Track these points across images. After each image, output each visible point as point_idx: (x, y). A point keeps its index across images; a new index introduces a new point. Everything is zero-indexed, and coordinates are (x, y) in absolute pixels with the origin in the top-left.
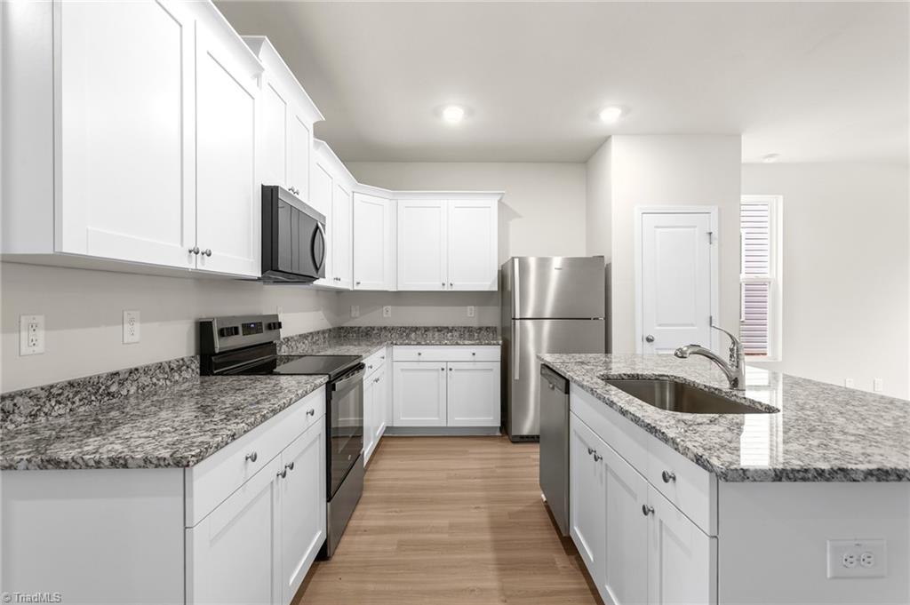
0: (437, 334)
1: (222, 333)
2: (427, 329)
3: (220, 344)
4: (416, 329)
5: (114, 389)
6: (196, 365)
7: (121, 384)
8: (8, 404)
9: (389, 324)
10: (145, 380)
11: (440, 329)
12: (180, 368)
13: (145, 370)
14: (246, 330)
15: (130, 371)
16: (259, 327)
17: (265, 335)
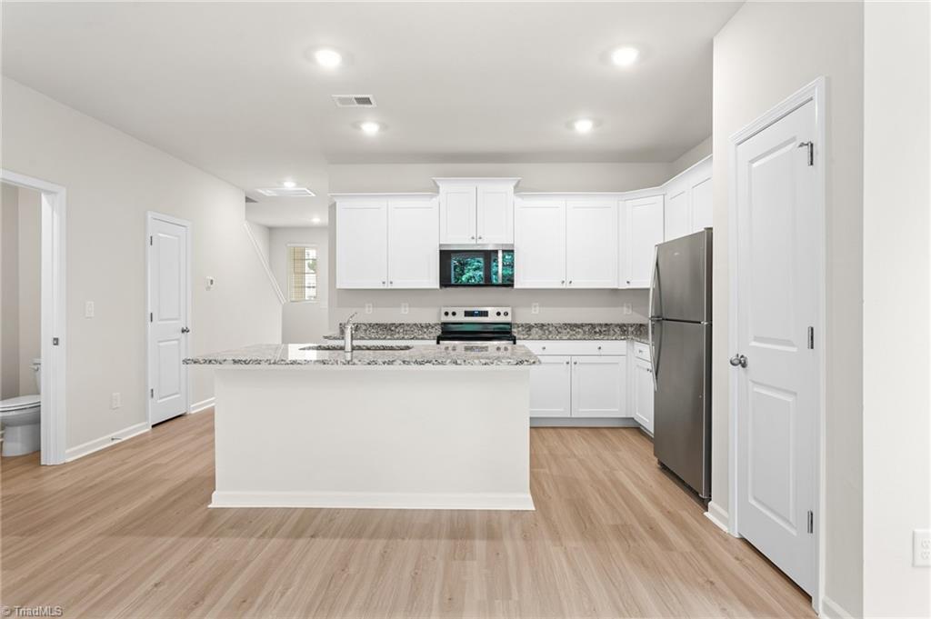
1: (447, 314)
3: (445, 319)
5: (393, 328)
7: (396, 327)
10: (408, 328)
12: (427, 327)
13: (408, 325)
14: (468, 314)
15: (400, 324)
16: (483, 314)
17: (491, 318)
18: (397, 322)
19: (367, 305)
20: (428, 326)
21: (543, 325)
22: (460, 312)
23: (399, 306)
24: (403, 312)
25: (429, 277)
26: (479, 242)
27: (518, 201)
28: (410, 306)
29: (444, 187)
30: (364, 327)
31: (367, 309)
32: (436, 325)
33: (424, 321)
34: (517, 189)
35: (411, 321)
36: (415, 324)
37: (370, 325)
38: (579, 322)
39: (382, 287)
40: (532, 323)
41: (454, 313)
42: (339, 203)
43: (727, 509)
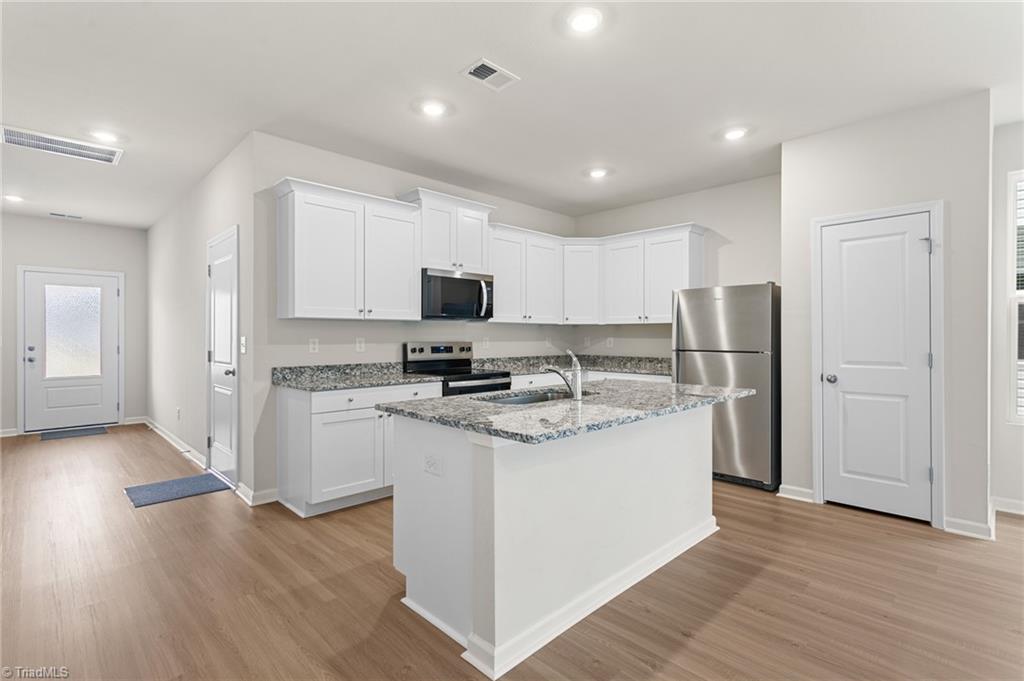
0: (648, 364)
1: (414, 351)
2: (640, 360)
3: (411, 357)
4: (632, 359)
5: (347, 371)
6: (400, 367)
7: (352, 369)
8: (303, 370)
9: (611, 354)
10: (366, 370)
11: (651, 360)
12: (388, 368)
13: (366, 366)
14: (435, 350)
15: (357, 365)
16: (449, 349)
17: (456, 355)
18: (353, 362)
19: (311, 340)
20: (388, 366)
21: (493, 360)
22: (428, 348)
24: (358, 350)
25: (411, 308)
27: (492, 230)
28: (366, 342)
30: (309, 372)
31: (311, 346)
32: (397, 364)
33: (384, 360)
34: (491, 219)
35: (370, 361)
36: (375, 364)
37: (317, 368)
39: (357, 316)
40: (485, 358)
41: (421, 350)
42: (297, 193)
43: (811, 487)
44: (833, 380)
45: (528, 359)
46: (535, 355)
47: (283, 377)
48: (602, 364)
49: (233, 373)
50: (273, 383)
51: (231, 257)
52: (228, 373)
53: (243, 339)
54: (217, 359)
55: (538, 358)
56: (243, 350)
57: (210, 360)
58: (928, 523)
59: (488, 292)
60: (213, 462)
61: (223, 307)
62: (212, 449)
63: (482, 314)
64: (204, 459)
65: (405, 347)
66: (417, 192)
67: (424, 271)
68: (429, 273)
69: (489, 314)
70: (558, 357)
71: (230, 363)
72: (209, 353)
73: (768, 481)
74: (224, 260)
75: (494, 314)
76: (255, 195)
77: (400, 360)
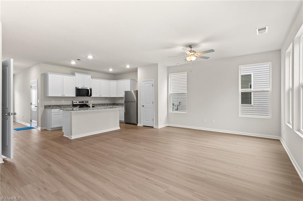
3: (74, 103)
5: (60, 106)
6: (72, 105)
8: (51, 106)
9: (120, 103)
13: (64, 105)
14: (80, 102)
16: (83, 102)
17: (84, 103)
18: (62, 104)
20: (69, 105)
21: (94, 104)
22: (78, 102)
23: (62, 101)
25: (73, 94)
26: (84, 87)
27: (92, 79)
28: (64, 101)
29: (77, 74)
31: (53, 101)
33: (68, 104)
34: (92, 77)
36: (66, 105)
37: (54, 105)
38: (100, 103)
39: (61, 96)
41: (76, 102)
42: (49, 75)
43: (141, 124)
44: (143, 106)
45: (102, 104)
46: (104, 103)
47: (46, 107)
48: (119, 105)
49: (37, 107)
50: (45, 108)
51: (36, 85)
52: (35, 107)
53: (39, 100)
54: (33, 104)
55: (105, 104)
56: (39, 102)
57: (31, 104)
58: (153, 127)
59: (90, 91)
60: (32, 125)
61: (34, 93)
62: (32, 122)
63: (89, 95)
64: (30, 124)
65: (73, 101)
66: (74, 73)
67: (76, 87)
68: (77, 88)
69: (91, 95)
70: (110, 104)
71: (36, 105)
72: (31, 103)
73: (136, 123)
74: (35, 85)
75: (92, 95)
76: (41, 75)
77: (72, 104)
